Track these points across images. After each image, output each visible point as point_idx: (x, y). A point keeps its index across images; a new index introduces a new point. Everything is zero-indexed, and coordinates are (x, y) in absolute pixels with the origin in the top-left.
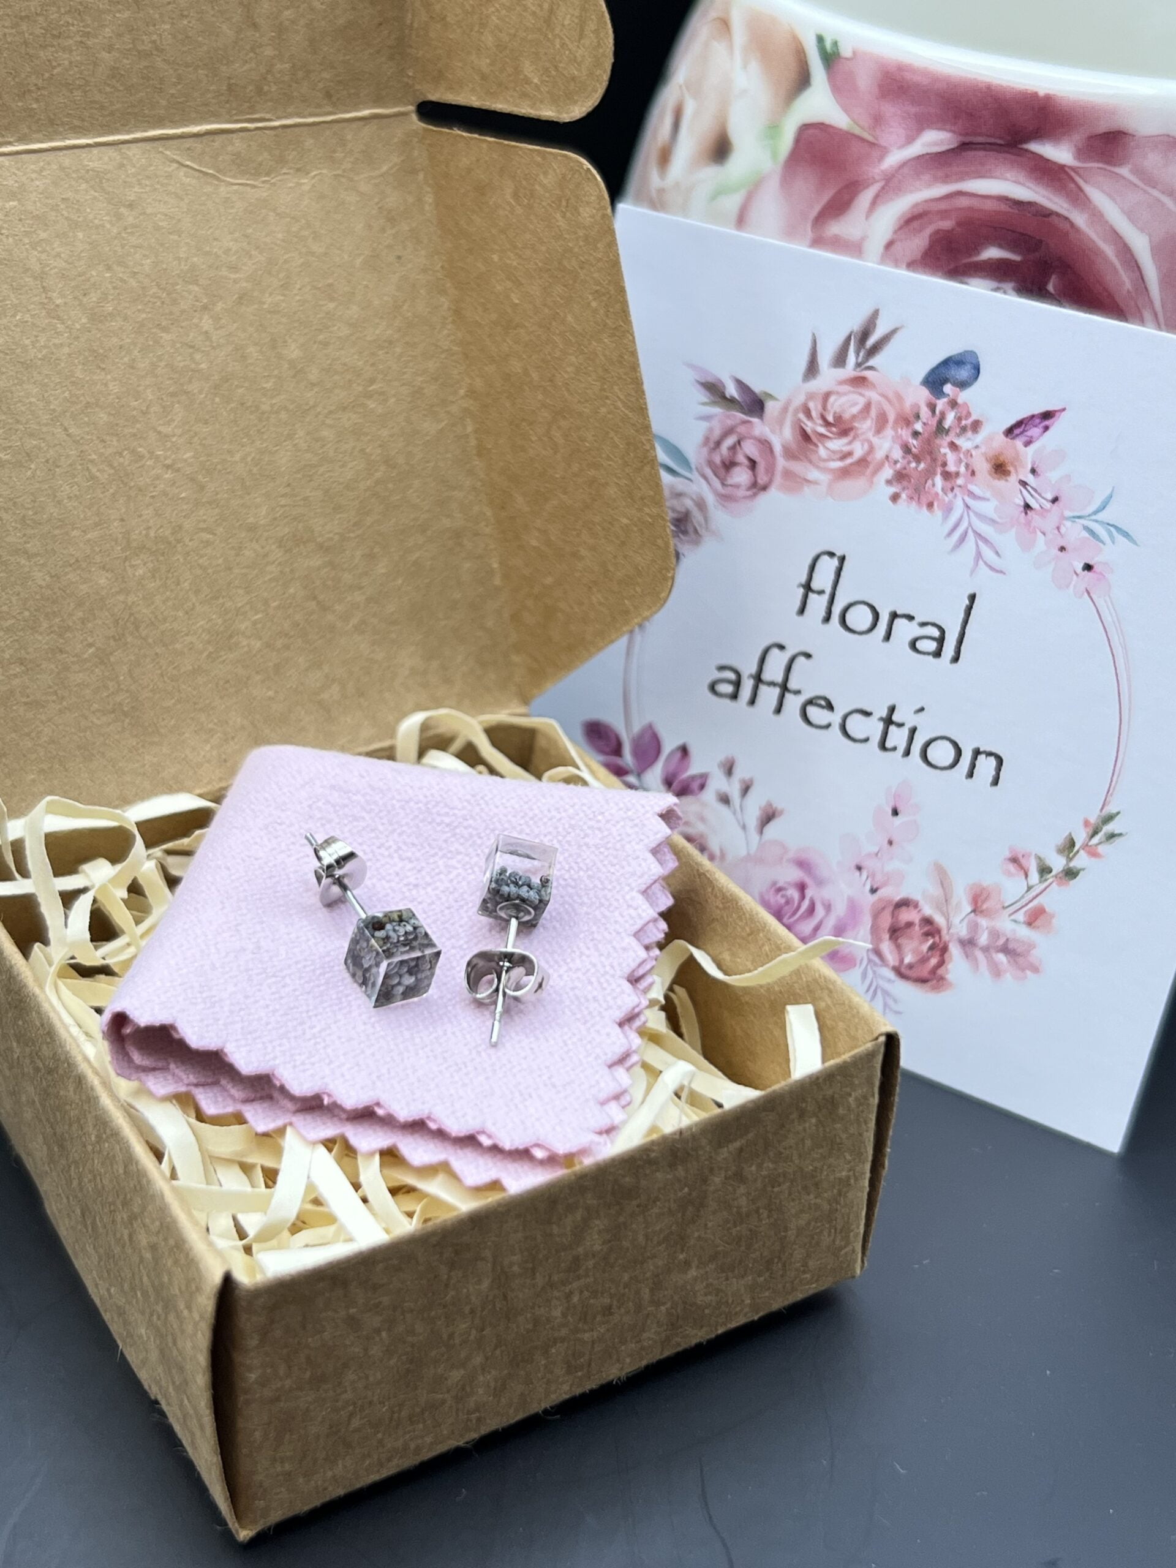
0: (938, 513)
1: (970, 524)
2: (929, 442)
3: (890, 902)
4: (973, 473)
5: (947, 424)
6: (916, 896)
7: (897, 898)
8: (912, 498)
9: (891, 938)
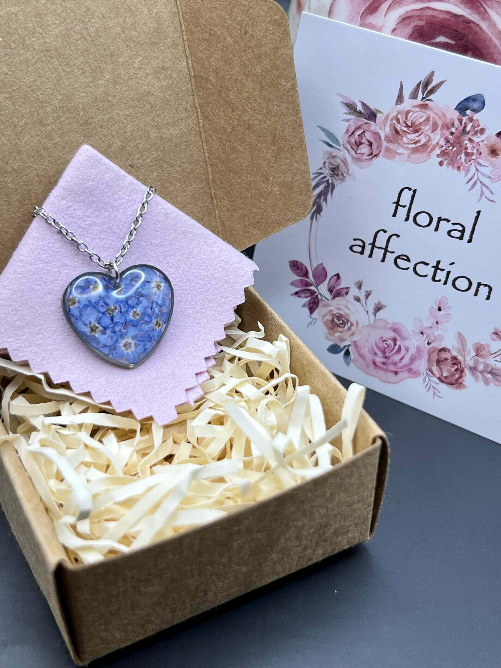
0: (463, 173)
1: (478, 178)
2: (458, 138)
3: (437, 349)
4: (480, 154)
5: (468, 129)
6: (449, 347)
7: (441, 347)
8: (449, 164)
9: (437, 365)
